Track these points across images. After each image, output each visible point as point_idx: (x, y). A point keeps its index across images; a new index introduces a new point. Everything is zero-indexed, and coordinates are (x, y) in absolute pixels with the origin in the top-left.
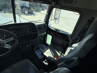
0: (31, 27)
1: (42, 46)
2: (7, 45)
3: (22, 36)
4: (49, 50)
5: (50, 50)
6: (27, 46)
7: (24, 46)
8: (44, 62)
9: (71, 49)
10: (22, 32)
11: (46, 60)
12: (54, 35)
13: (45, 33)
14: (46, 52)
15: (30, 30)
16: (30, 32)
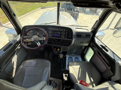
0: (67, 32)
1: (78, 58)
2: (39, 43)
3: (56, 39)
4: (79, 66)
5: (80, 68)
6: (59, 50)
7: (55, 49)
8: (64, 75)
9: (108, 88)
10: (57, 35)
11: (67, 75)
12: (97, 52)
13: (87, 45)
14: (73, 66)
15: (65, 35)
16: (64, 38)
